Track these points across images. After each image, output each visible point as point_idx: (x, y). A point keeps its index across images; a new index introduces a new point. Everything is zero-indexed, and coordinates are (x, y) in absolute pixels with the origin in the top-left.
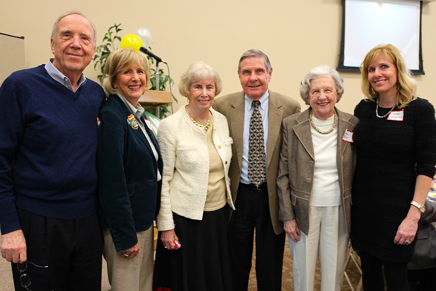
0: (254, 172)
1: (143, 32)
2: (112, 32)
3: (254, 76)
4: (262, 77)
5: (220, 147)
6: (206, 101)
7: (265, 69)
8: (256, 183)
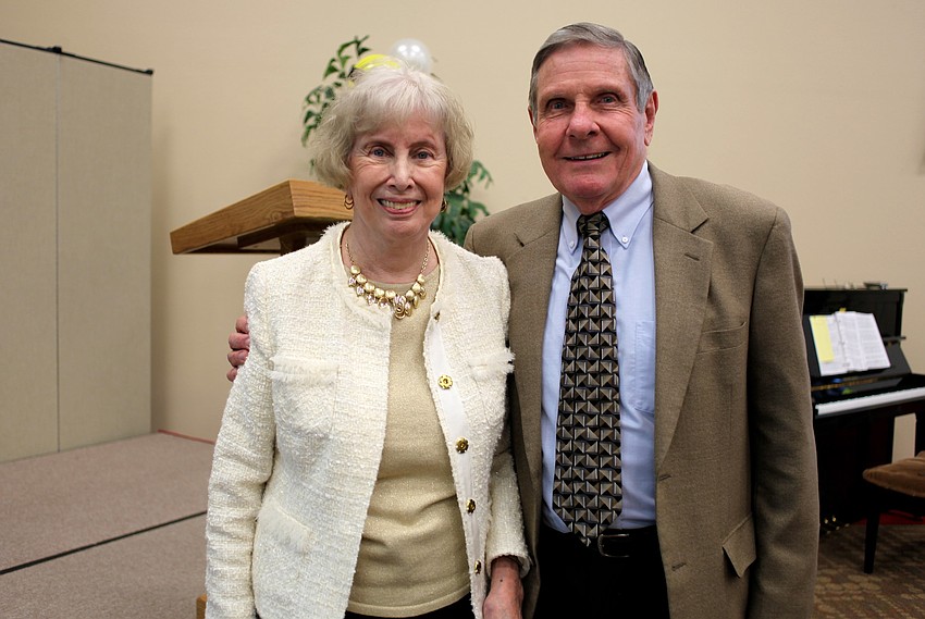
0: (577, 487)
1: (409, 50)
2: (347, 58)
3: (583, 118)
4: (616, 120)
5: (446, 384)
6: (407, 201)
7: (627, 90)
8: (582, 529)
